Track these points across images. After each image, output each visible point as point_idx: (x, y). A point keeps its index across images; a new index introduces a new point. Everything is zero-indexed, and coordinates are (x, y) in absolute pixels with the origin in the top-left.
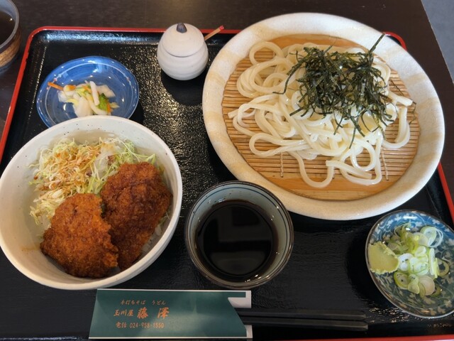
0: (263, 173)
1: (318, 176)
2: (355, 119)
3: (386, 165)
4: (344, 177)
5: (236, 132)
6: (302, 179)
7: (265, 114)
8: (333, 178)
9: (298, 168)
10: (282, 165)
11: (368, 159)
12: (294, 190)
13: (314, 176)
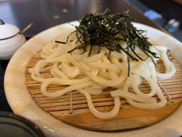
0: (52, 113)
1: (107, 108)
2: (126, 50)
3: (165, 90)
4: (131, 106)
5: (34, 82)
6: (90, 113)
7: (58, 65)
8: (121, 108)
9: (86, 103)
10: (71, 102)
11: (148, 88)
12: (82, 125)
13: (102, 109)
